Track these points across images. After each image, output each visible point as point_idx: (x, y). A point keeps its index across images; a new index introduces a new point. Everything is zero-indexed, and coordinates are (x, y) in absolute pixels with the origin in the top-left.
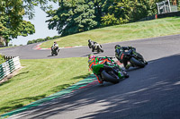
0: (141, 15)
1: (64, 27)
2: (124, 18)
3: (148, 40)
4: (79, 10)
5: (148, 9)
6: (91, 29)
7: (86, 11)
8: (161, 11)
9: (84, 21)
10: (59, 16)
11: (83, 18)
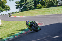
0: (51, 5)
1: (22, 8)
2: (45, 6)
3: (52, 15)
4: (28, 2)
5: (54, 3)
6: (32, 9)
7: (30, 3)
8: (59, 3)
9: (30, 6)
10: (20, 4)
11: (29, 5)
